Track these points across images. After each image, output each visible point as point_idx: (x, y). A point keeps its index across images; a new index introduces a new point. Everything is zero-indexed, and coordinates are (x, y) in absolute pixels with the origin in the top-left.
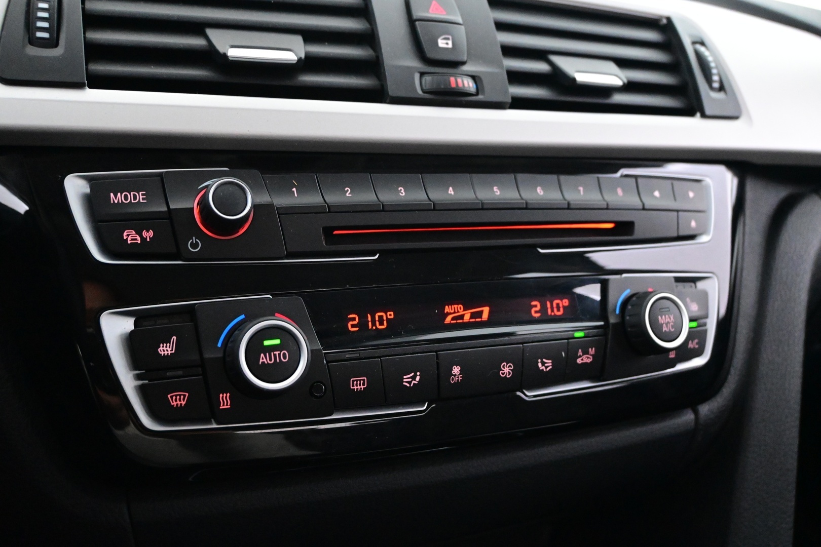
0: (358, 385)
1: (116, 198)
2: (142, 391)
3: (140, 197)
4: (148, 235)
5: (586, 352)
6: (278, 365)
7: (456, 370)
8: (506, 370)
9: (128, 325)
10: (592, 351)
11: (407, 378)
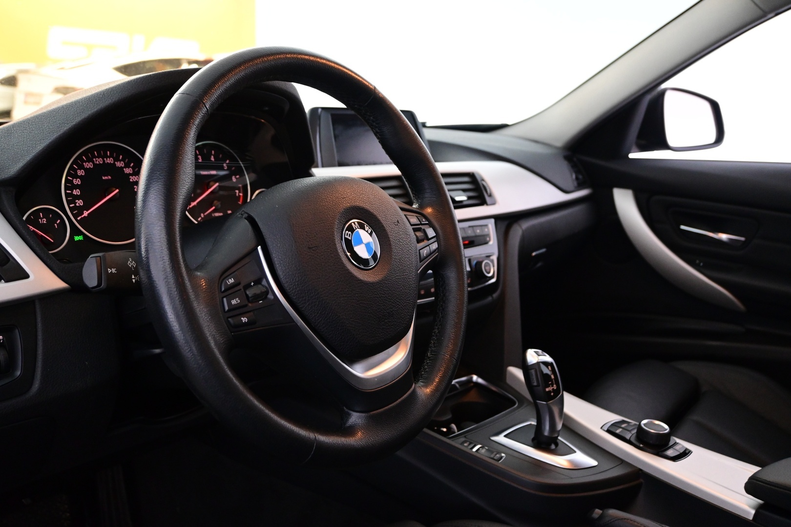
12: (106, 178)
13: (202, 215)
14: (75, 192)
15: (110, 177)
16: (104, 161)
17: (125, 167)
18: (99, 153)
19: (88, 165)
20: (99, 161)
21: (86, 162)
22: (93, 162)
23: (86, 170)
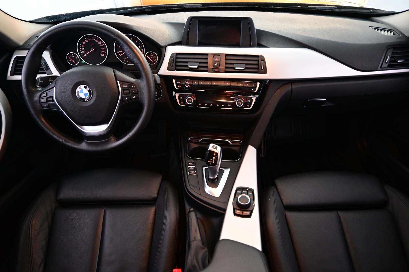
0: (200, 104)
1: (178, 82)
2: (179, 102)
3: (180, 82)
4: (180, 86)
5: (229, 105)
6: (190, 102)
7: (211, 105)
8: (218, 105)
9: (178, 95)
10: (231, 105)
11: (205, 105)
12: (92, 45)
13: (125, 59)
14: (82, 49)
15: (93, 45)
16: (92, 40)
17: (98, 42)
18: (90, 37)
19: (87, 41)
20: (90, 40)
21: (86, 40)
22: (88, 40)
23: (86, 42)
